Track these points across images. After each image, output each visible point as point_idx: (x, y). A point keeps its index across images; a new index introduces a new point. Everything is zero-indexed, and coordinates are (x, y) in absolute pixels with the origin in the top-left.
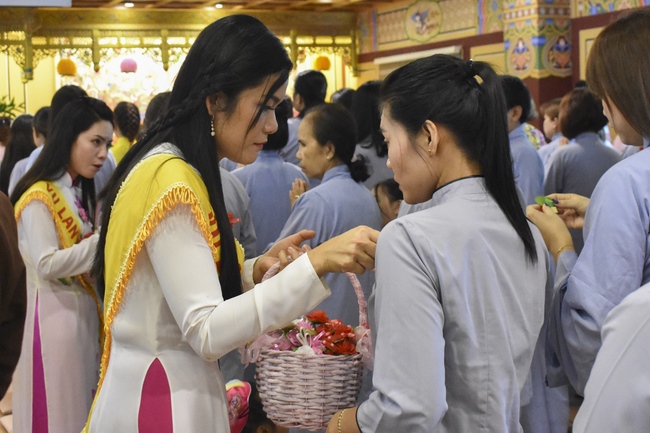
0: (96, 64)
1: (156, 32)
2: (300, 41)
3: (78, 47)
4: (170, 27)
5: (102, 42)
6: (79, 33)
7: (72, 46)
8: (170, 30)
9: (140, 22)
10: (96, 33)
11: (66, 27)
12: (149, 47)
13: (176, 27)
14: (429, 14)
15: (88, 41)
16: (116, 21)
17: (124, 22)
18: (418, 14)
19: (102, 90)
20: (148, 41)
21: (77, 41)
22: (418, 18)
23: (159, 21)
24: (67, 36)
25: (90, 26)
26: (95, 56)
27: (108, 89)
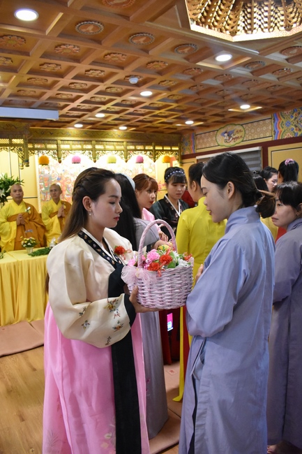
0: (59, 158)
1: (89, 142)
2: (157, 148)
3: (49, 150)
4: (97, 139)
5: (62, 147)
6: (50, 141)
7: (46, 149)
8: (96, 141)
9: (82, 137)
10: (59, 142)
11: (43, 138)
12: (86, 150)
13: (99, 139)
14: (235, 132)
15: (54, 146)
16: (69, 136)
17: (73, 136)
18: (226, 132)
19: (60, 173)
20: (85, 147)
21: (49, 146)
22: (226, 135)
23: (91, 136)
24: (44, 143)
25: (56, 138)
26: (59, 155)
27: (63, 173)
